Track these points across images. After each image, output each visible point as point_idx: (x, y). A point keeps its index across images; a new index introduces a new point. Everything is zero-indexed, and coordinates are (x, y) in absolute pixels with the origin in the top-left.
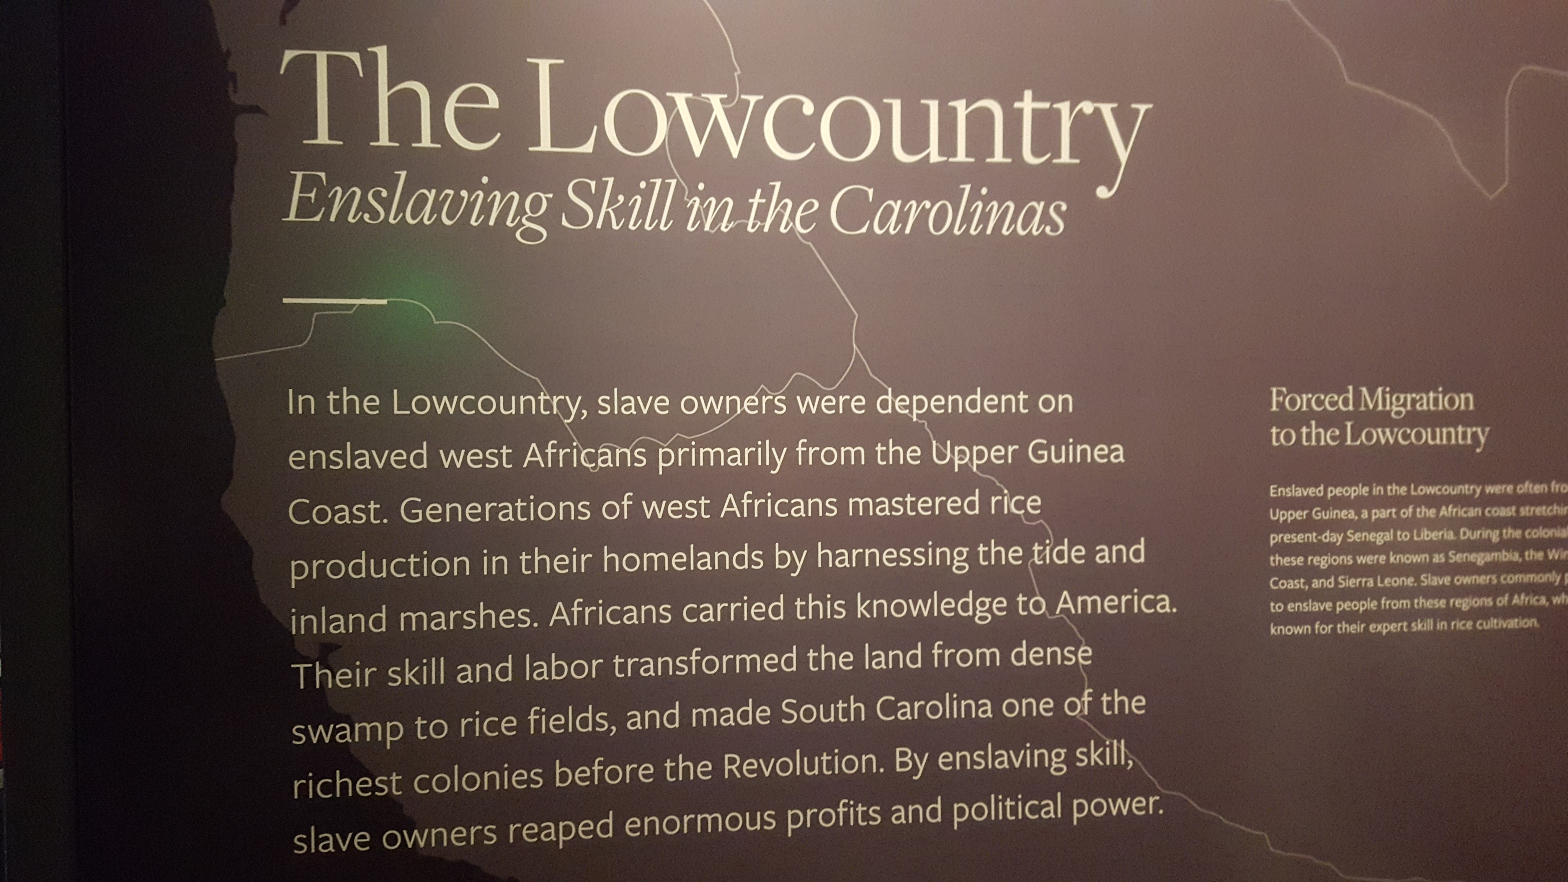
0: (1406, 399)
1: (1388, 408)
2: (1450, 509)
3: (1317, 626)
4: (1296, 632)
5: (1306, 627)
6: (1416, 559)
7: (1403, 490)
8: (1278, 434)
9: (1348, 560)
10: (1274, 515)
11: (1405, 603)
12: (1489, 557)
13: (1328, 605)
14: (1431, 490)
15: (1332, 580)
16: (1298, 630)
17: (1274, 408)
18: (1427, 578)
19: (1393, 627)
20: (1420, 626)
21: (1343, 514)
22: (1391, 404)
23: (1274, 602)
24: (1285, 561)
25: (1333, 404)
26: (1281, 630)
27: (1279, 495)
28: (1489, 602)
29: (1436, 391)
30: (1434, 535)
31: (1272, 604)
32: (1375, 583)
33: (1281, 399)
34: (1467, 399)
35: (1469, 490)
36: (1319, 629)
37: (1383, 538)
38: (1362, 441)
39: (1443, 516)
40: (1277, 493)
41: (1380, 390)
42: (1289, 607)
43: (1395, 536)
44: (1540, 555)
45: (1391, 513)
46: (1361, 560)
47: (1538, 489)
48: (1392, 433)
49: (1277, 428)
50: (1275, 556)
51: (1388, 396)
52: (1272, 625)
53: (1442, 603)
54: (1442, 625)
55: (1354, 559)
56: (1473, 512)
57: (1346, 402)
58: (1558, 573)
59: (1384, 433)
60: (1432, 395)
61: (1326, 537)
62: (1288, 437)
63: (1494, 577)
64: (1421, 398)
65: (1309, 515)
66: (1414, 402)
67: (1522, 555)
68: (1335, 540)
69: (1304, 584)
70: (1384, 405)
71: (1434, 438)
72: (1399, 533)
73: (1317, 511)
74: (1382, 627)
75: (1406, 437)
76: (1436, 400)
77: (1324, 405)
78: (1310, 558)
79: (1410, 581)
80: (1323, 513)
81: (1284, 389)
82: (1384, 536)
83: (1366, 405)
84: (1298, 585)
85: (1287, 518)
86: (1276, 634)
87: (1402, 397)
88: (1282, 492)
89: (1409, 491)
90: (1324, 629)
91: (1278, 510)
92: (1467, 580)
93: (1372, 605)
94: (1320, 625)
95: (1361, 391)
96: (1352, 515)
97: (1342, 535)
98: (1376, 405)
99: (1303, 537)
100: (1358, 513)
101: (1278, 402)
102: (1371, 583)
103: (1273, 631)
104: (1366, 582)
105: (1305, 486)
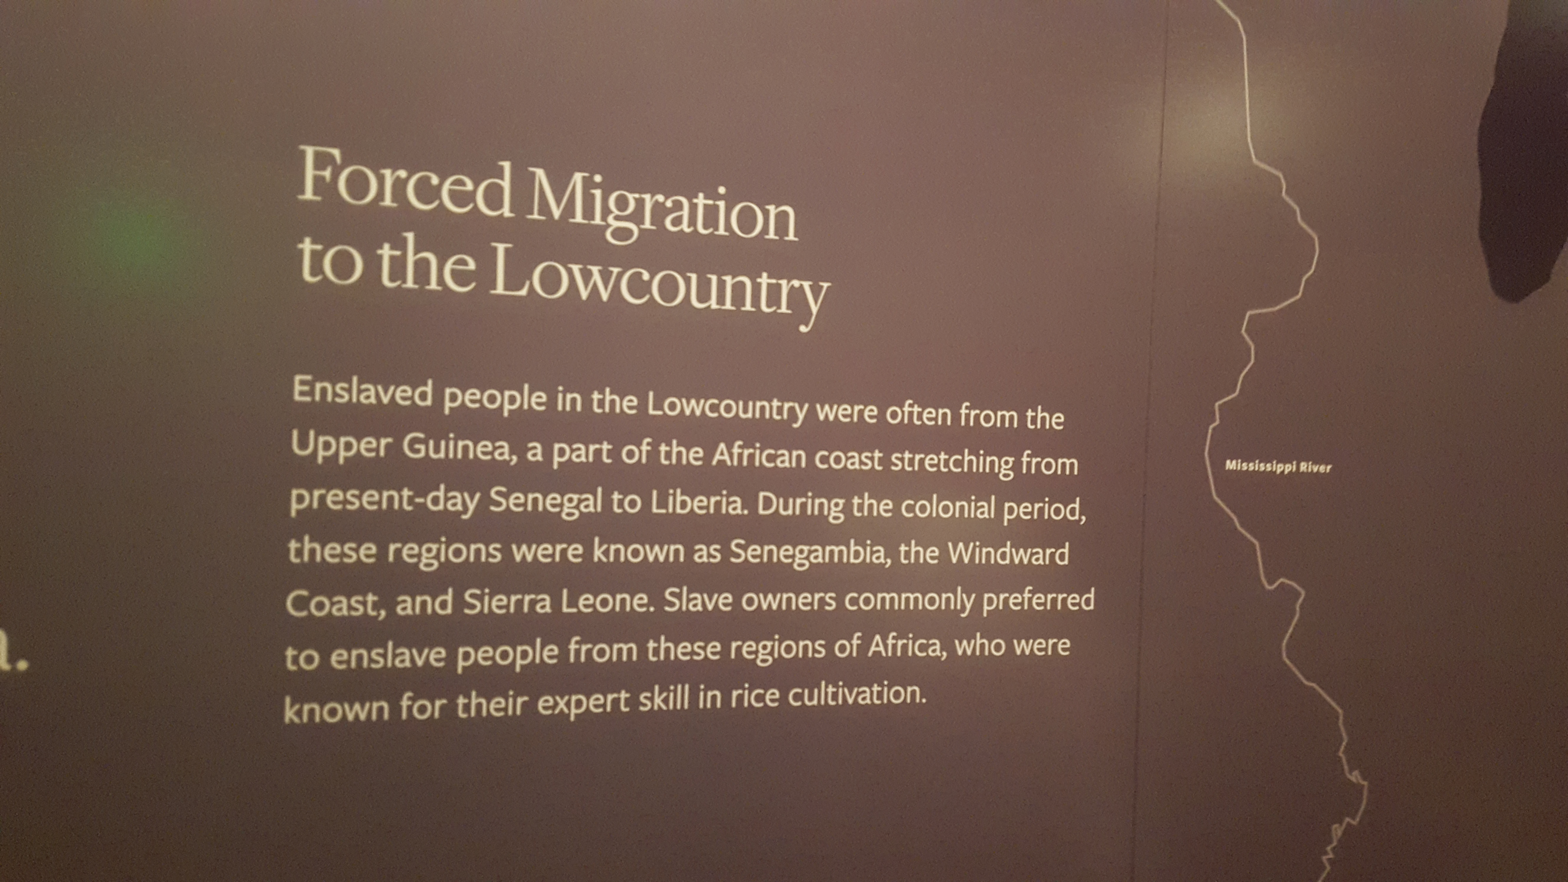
0: (640, 203)
1: (598, 221)
2: (736, 451)
3: (405, 703)
4: (351, 717)
5: (375, 705)
6: (656, 553)
7: (628, 404)
8: (317, 258)
9: (493, 553)
10: (303, 445)
11: (627, 649)
12: (820, 555)
13: (436, 656)
14: (694, 407)
15: (449, 597)
16: (357, 712)
17: (309, 194)
18: (679, 596)
19: (594, 703)
20: (658, 701)
21: (481, 450)
22: (606, 211)
23: (294, 648)
24: (330, 552)
25: (459, 198)
26: (312, 712)
27: (317, 398)
28: (817, 649)
29: (712, 194)
30: (698, 504)
31: (290, 652)
32: (556, 603)
33: (327, 174)
34: (782, 218)
35: (780, 410)
36: (410, 708)
37: (577, 507)
38: (532, 288)
39: (721, 463)
40: (311, 393)
41: (578, 177)
42: (334, 658)
43: (607, 502)
44: (930, 555)
45: (598, 452)
46: (522, 553)
47: (930, 416)
48: (606, 276)
49: (314, 242)
50: (300, 540)
51: (598, 193)
52: (288, 700)
53: (712, 650)
54: (711, 698)
55: (506, 552)
56: (786, 459)
57: (494, 198)
58: (968, 592)
59: (587, 276)
60: (701, 201)
61: (436, 501)
62: (343, 265)
63: (829, 596)
64: (678, 206)
65: (394, 449)
66: (659, 212)
67: (892, 553)
68: (459, 507)
69: (376, 606)
70: (589, 212)
71: (703, 296)
72: (616, 496)
73: (414, 441)
74: (568, 704)
75: (639, 287)
76: (711, 215)
77: (440, 198)
78: (392, 547)
79: (639, 602)
80: (431, 443)
81: (336, 153)
82: (580, 501)
83: (545, 208)
84: (361, 608)
85: (337, 453)
86: (296, 720)
87: (631, 197)
88: (324, 391)
89: (643, 405)
90: (422, 709)
91: (312, 433)
92: (770, 602)
93: (549, 654)
94: (413, 699)
95: (533, 174)
96: (504, 452)
97: (478, 496)
98: (569, 210)
99: (377, 498)
100: (519, 449)
101: (318, 180)
102: (545, 605)
103: (289, 714)
104: (533, 603)
105: (386, 380)
